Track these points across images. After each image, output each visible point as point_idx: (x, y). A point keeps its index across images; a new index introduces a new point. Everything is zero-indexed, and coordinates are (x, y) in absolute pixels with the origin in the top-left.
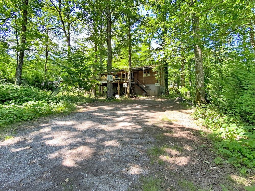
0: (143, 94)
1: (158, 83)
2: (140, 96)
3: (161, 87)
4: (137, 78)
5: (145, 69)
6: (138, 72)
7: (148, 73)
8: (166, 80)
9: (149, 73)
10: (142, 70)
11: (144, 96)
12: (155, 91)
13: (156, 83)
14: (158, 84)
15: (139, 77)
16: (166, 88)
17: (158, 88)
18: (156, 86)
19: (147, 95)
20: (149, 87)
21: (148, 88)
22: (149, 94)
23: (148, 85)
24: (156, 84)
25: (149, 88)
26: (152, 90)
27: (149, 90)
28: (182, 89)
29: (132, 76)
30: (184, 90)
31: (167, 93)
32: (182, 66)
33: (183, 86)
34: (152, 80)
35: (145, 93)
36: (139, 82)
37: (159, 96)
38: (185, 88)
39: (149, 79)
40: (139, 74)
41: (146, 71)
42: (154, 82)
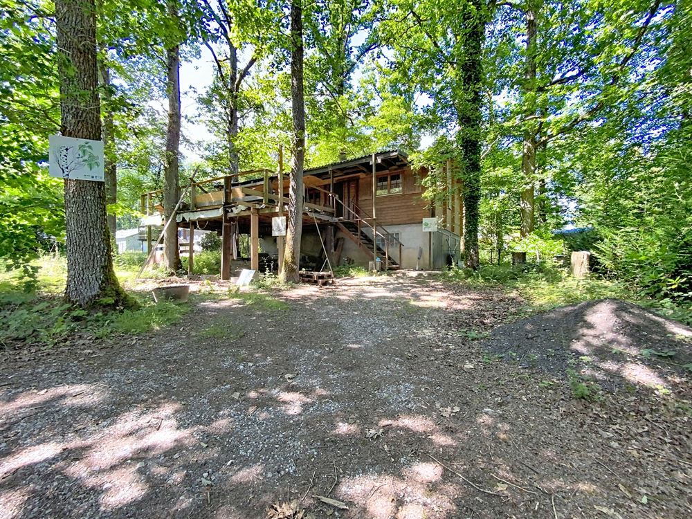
0: (370, 263)
1: (435, 220)
2: (359, 270)
3: (445, 238)
4: (351, 205)
5: (379, 161)
6: (357, 179)
7: (393, 182)
8: (471, 202)
9: (400, 181)
10: (367, 167)
11: (375, 271)
12: (421, 252)
13: (425, 220)
14: (431, 224)
15: (360, 199)
16: (470, 236)
17: (435, 239)
18: (425, 229)
19: (387, 266)
20: (398, 234)
21: (394, 239)
22: (398, 262)
23: (392, 230)
24: (426, 225)
25: (397, 239)
26: (408, 248)
27: (396, 246)
28: (527, 241)
29: (330, 195)
30: (537, 247)
31: (472, 259)
32: (529, 157)
33: (527, 234)
34: (412, 209)
35: (378, 260)
36: (357, 218)
37: (439, 269)
38: (537, 237)
39: (400, 205)
40: (360, 185)
41: (387, 172)
42: (417, 215)
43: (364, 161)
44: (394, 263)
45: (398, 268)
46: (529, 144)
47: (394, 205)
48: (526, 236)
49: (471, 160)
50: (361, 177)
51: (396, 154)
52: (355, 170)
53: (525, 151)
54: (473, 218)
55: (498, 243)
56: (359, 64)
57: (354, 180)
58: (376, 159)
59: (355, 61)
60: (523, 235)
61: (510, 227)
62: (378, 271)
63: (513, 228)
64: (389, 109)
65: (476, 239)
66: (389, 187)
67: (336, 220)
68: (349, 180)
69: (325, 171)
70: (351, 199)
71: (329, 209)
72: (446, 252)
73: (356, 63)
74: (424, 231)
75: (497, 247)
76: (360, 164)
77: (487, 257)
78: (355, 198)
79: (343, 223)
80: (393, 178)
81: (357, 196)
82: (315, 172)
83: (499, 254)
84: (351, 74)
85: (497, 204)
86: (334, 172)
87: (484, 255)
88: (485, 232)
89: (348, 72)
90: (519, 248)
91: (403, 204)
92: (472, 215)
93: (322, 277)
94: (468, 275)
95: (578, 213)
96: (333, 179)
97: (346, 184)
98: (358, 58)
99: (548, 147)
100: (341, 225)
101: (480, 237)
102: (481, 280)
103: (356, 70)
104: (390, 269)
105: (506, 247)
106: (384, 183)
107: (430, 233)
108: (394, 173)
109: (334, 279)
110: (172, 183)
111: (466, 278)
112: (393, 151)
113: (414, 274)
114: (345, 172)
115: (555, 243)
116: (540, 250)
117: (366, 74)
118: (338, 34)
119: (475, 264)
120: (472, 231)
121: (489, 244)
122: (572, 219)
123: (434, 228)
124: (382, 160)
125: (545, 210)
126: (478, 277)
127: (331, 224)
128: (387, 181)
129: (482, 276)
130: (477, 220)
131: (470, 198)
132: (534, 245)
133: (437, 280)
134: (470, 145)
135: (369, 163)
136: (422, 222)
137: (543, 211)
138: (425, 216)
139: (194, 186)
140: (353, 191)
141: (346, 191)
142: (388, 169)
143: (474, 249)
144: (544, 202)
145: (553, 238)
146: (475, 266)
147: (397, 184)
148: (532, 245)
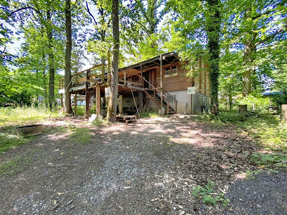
0: (159, 110)
1: (194, 88)
3: (200, 98)
6: (155, 69)
7: (173, 70)
8: (214, 76)
9: (176, 69)
12: (187, 105)
13: (189, 88)
14: (192, 90)
15: (156, 79)
18: (189, 93)
19: (168, 112)
20: (175, 96)
21: (173, 99)
22: (175, 110)
23: (172, 94)
24: (190, 91)
25: (175, 99)
26: (180, 103)
27: (174, 102)
28: (247, 99)
29: (141, 77)
30: (253, 102)
31: (215, 109)
32: (247, 55)
33: (246, 95)
34: (182, 83)
35: (163, 109)
36: (153, 88)
37: (196, 114)
38: (253, 97)
39: (176, 81)
40: (157, 72)
41: (169, 65)
42: (185, 86)
43: (156, 59)
44: (173, 111)
45: (175, 113)
46: (248, 48)
47: (173, 82)
48: (246, 96)
49: (213, 53)
50: (157, 68)
51: (173, 54)
52: (153, 65)
53: (245, 51)
54: (215, 85)
55: (229, 100)
56: (161, 20)
57: (154, 70)
58: (162, 57)
59: (159, 18)
60: (244, 95)
61: (236, 92)
62: (163, 115)
63: (238, 92)
64: (174, 38)
65: (217, 98)
66: (171, 73)
67: (143, 89)
68: (151, 71)
69: (139, 66)
70: (152, 80)
71: (140, 84)
72: (201, 105)
73: (159, 19)
74: (188, 94)
75: (229, 102)
76: (155, 61)
77: (224, 107)
78: (154, 79)
79: (147, 91)
80: (173, 68)
81: (155, 78)
82: (134, 67)
83: (231, 106)
84: (157, 25)
85: (229, 79)
86: (143, 66)
87: (222, 106)
88: (223, 95)
89: (156, 24)
90: (242, 103)
91: (178, 81)
92: (215, 84)
93: (128, 119)
94: (212, 118)
95: (275, 84)
96: (142, 71)
97: (150, 72)
98: (160, 17)
99: (257, 51)
100: (146, 91)
101: (219, 97)
102: (220, 122)
103: (159, 23)
104: (169, 114)
105: (234, 102)
106: (169, 71)
107: (192, 95)
108: (174, 65)
109: (136, 120)
110: (68, 74)
111: (211, 120)
112: (171, 53)
113: (182, 117)
114: (149, 66)
115: (264, 100)
116: (255, 103)
117: (164, 25)
118: (151, 7)
119: (216, 112)
120: (215, 94)
121: (225, 101)
122: (271, 87)
123: (193, 92)
124: (165, 58)
125: (255, 83)
126: (218, 120)
127: (141, 92)
128: (170, 69)
129: (220, 119)
130: (217, 87)
131: (213, 74)
132: (251, 101)
133: (194, 121)
134: (213, 45)
135: (159, 60)
136: (187, 90)
137: (254, 84)
138: (189, 86)
139: (77, 75)
140: (153, 75)
141: (150, 76)
142: (170, 63)
143: (216, 104)
144: (255, 79)
145: (262, 97)
146: (216, 113)
147: (175, 71)
148: (249, 101)
